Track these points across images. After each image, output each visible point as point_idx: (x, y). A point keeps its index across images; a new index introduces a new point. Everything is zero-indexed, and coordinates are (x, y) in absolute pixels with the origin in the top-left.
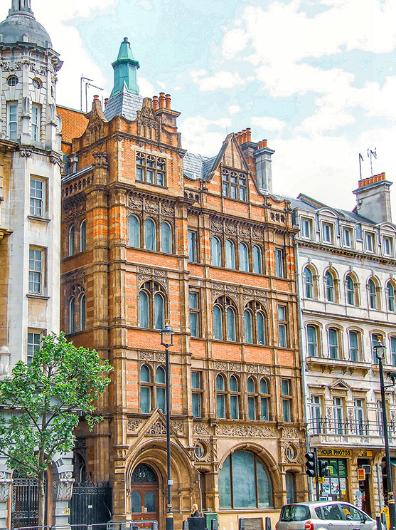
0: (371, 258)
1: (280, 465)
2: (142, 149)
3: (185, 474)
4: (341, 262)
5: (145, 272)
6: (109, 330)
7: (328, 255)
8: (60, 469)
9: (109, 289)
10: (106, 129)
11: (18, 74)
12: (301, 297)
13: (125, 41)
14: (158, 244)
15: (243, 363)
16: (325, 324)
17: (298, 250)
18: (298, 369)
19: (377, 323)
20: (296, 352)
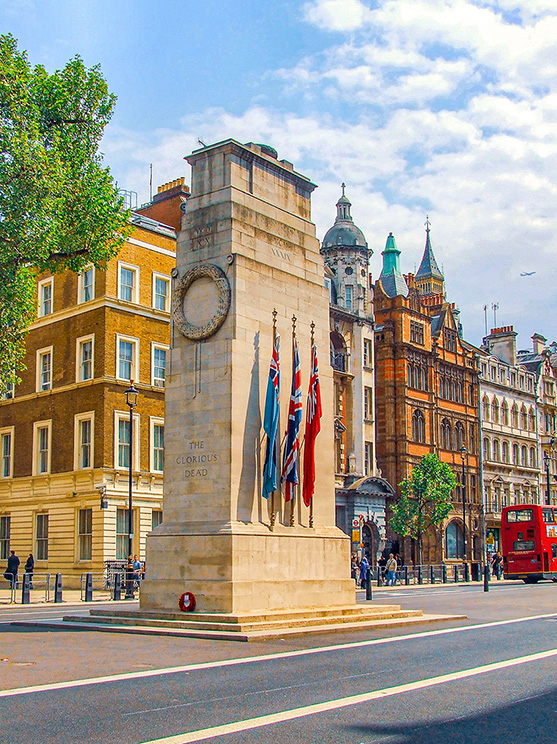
0: (514, 391)
1: (471, 532)
2: (412, 319)
3: (433, 536)
4: (500, 394)
5: (416, 403)
6: (396, 443)
7: (493, 389)
8: (381, 532)
9: (396, 415)
10: (389, 303)
11: (353, 267)
12: (482, 419)
13: (391, 236)
14: (420, 384)
15: (455, 464)
16: (492, 437)
17: (481, 386)
18: (478, 469)
19: (516, 437)
20: (478, 458)
